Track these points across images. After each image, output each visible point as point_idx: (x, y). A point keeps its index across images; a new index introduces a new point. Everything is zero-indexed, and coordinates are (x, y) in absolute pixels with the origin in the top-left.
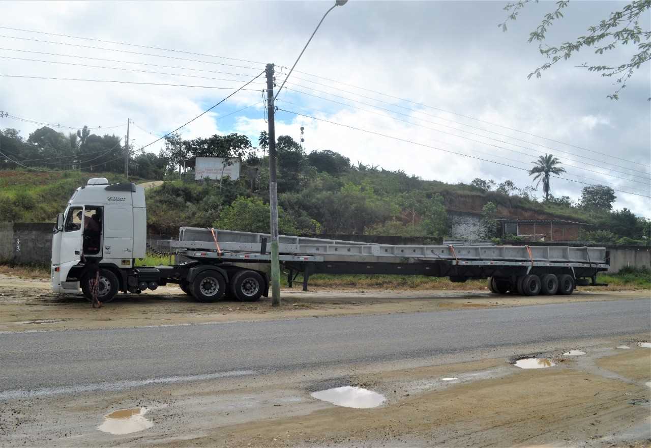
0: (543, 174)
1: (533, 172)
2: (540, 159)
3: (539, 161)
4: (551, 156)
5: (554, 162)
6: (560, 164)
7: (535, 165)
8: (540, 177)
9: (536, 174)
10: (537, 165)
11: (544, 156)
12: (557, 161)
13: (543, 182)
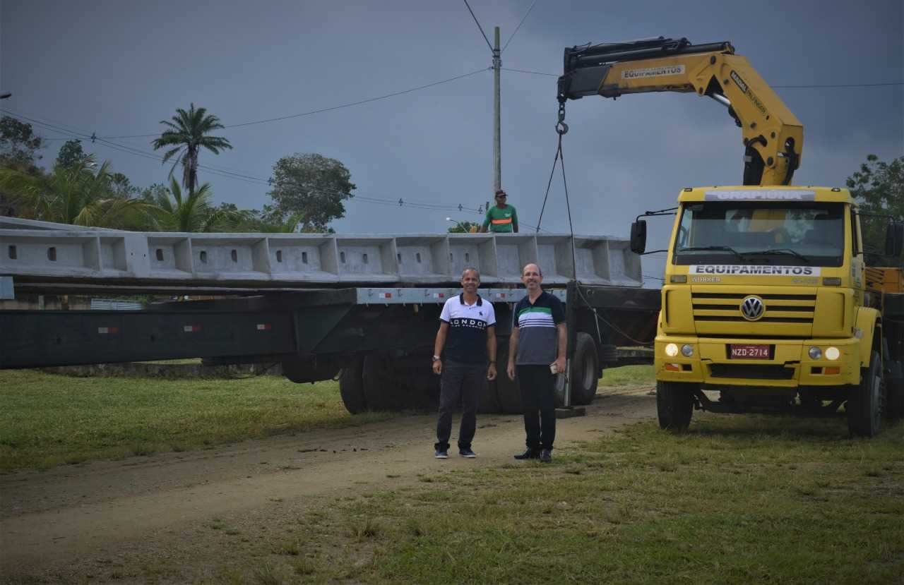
0: (184, 148)
1: (161, 143)
2: (178, 115)
3: (175, 118)
4: (201, 111)
5: (208, 125)
6: (221, 129)
7: (166, 128)
8: (177, 154)
9: (170, 147)
10: (171, 128)
11: (187, 109)
12: (215, 123)
13: (184, 164)
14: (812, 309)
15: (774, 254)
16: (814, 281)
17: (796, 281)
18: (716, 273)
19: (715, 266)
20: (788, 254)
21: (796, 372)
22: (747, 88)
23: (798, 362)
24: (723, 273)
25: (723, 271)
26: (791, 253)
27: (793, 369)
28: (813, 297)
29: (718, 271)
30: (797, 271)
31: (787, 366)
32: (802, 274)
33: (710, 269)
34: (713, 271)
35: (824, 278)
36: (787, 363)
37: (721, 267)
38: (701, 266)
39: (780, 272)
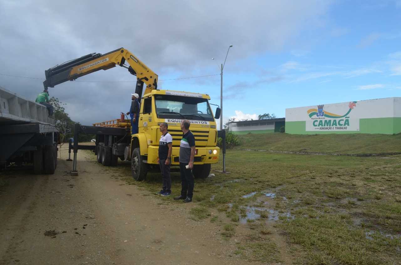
14: (207, 136)
15: (193, 116)
16: (207, 126)
17: (203, 126)
18: (175, 122)
19: (175, 120)
20: (198, 116)
21: (205, 158)
22: (138, 61)
23: (205, 155)
24: (178, 123)
25: (178, 122)
26: (199, 116)
27: (203, 158)
28: (208, 132)
29: (176, 121)
30: (202, 122)
31: (202, 157)
32: (204, 124)
33: (173, 121)
34: (174, 121)
35: (211, 125)
36: (202, 156)
37: (177, 120)
38: (169, 119)
39: (197, 123)
